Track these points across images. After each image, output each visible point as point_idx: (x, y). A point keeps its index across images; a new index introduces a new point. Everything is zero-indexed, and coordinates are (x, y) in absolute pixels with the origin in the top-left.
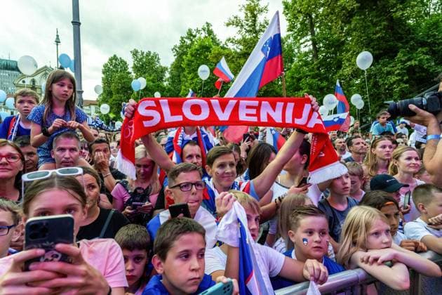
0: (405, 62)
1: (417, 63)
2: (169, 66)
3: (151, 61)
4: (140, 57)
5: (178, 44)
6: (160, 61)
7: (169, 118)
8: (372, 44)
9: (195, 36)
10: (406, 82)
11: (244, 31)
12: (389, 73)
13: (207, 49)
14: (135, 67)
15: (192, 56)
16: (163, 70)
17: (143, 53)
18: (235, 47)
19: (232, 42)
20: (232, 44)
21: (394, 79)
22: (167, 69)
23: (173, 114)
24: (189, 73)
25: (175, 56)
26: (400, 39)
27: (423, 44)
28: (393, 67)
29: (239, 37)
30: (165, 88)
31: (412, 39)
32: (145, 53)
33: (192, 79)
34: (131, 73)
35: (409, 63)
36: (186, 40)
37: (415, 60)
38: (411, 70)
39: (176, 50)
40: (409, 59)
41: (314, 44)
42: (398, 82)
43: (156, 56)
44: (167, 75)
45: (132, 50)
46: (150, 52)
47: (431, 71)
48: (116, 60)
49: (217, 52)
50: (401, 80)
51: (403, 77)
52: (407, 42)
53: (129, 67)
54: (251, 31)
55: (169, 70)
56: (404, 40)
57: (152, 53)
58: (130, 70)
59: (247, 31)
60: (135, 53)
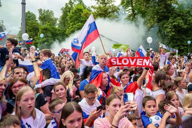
0: (172, 23)
1: (177, 23)
2: (59, 18)
3: (49, 15)
4: (43, 13)
5: (64, 7)
6: (54, 15)
7: (118, 64)
8: (158, 14)
9: (73, 3)
10: (173, 32)
11: (99, 3)
12: (166, 27)
13: (81, 10)
14: (40, 18)
15: (73, 13)
16: (56, 19)
17: (44, 11)
18: (95, 10)
19: (94, 8)
20: (93, 9)
21: (169, 30)
22: (58, 19)
23: (119, 62)
24: (71, 22)
25: (62, 12)
26: (170, 13)
27: (179, 15)
28: (168, 25)
29: (97, 6)
30: (57, 29)
31: (175, 13)
32: (46, 11)
33: (73, 25)
34: (38, 21)
35: (174, 24)
36: (68, 5)
37: (176, 22)
38: (175, 27)
39: (63, 10)
40: (174, 22)
41: (133, 11)
42: (170, 32)
43: (52, 12)
44: (58, 22)
45: (39, 9)
46: (48, 10)
47: (183, 27)
48: (29, 14)
49: (86, 12)
50: (172, 31)
51: (172, 29)
52: (173, 14)
53: (36, 17)
54: (103, 3)
55: (59, 20)
56: (171, 13)
57: (50, 10)
58: (37, 19)
59: (101, 3)
60: (40, 11)
